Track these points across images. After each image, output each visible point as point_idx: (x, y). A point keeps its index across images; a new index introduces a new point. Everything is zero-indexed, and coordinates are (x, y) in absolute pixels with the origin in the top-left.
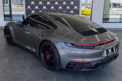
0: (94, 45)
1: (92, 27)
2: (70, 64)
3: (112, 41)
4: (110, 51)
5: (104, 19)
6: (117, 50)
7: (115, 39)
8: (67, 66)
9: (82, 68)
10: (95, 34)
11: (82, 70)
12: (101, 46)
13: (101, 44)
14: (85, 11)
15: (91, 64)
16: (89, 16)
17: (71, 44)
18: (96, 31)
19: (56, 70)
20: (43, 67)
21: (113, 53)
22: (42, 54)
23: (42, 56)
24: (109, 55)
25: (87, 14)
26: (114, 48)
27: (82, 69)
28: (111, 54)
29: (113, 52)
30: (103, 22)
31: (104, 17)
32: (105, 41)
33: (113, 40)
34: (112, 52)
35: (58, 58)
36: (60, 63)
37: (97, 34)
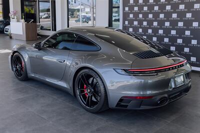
9: (140, 105)
21: (183, 84)
24: (178, 86)
27: (142, 106)
37: (158, 56)
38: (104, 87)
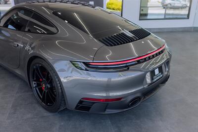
0: (128, 64)
1: (123, 27)
2: (82, 101)
3: (160, 53)
4: (157, 72)
5: (141, 15)
6: (167, 69)
7: (164, 50)
8: (77, 106)
9: (106, 108)
10: (130, 42)
11: (106, 112)
12: (141, 64)
13: (142, 61)
14: (113, 4)
15: (122, 100)
16: (119, 11)
17: (84, 63)
18: (130, 35)
19: (60, 110)
20: (37, 106)
21: (161, 76)
22: (34, 82)
23: (34, 86)
24: (155, 80)
25: (116, 8)
26: (163, 66)
27: (107, 110)
28: (158, 78)
29: (162, 73)
30: (140, 20)
31: (142, 13)
32: (148, 54)
33: (162, 52)
34: (160, 74)
35: (60, 91)
36: (64, 100)
37: (132, 41)
38: (62, 92)
